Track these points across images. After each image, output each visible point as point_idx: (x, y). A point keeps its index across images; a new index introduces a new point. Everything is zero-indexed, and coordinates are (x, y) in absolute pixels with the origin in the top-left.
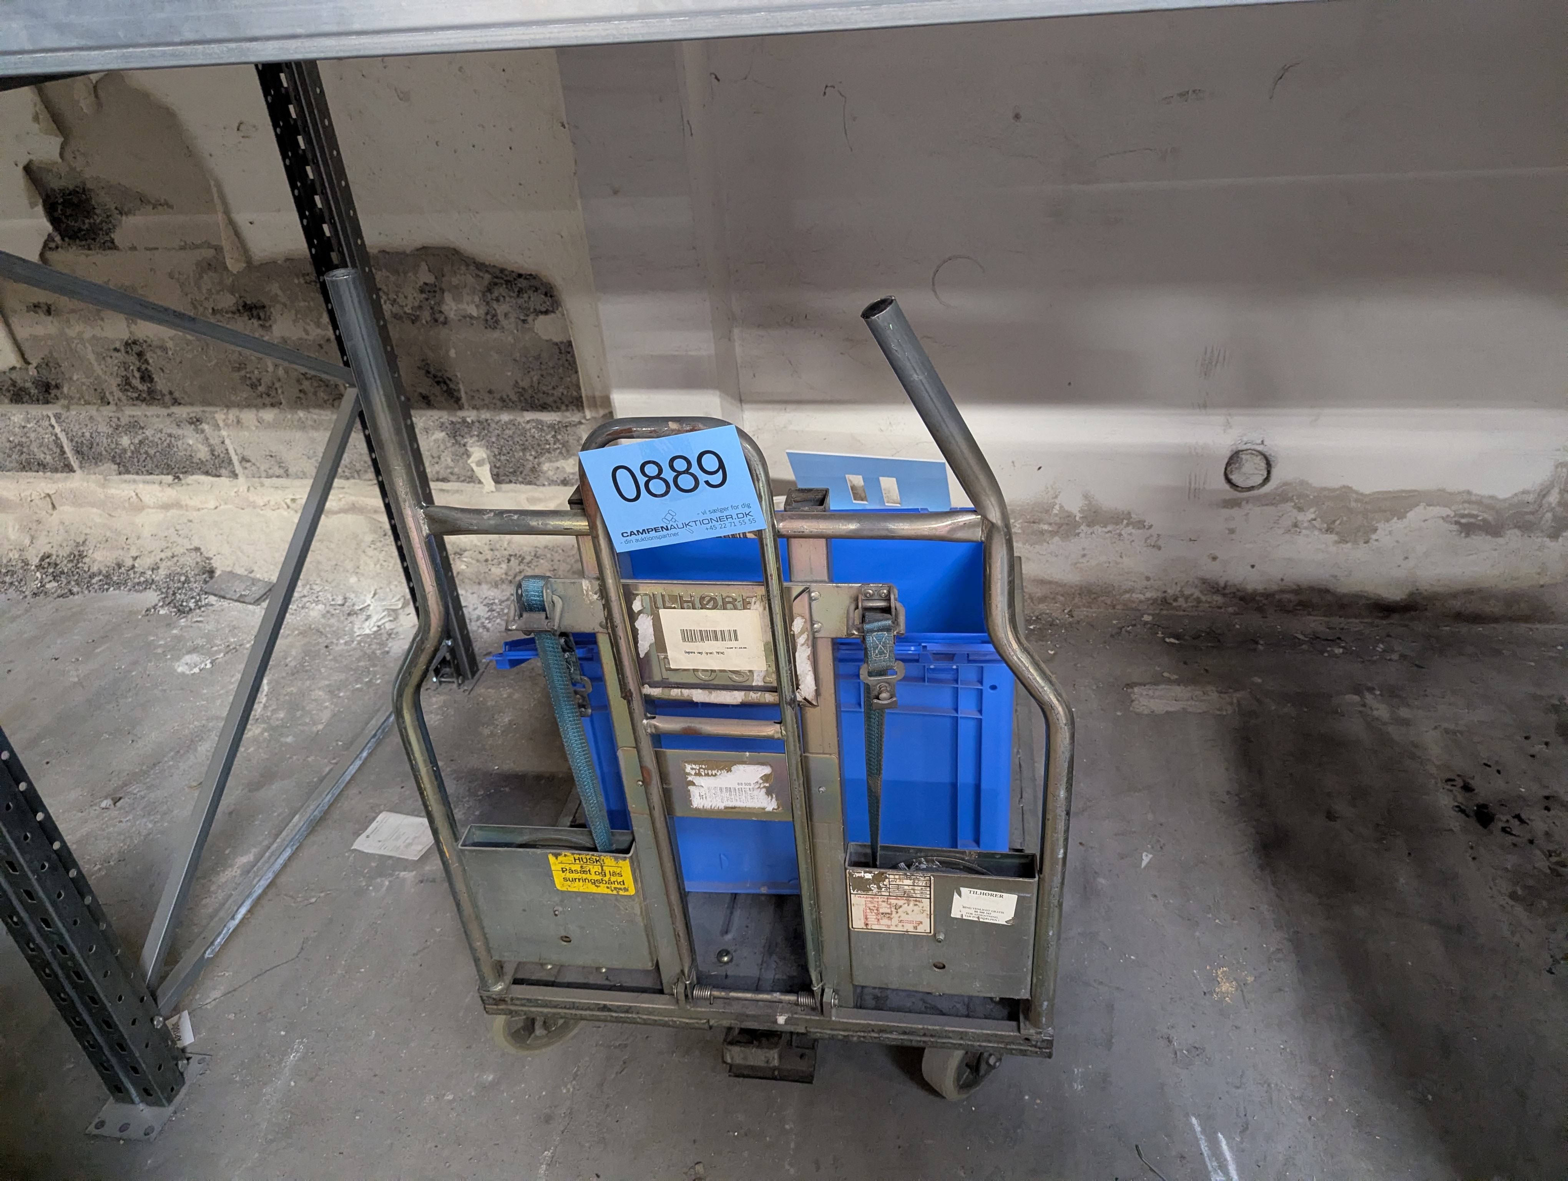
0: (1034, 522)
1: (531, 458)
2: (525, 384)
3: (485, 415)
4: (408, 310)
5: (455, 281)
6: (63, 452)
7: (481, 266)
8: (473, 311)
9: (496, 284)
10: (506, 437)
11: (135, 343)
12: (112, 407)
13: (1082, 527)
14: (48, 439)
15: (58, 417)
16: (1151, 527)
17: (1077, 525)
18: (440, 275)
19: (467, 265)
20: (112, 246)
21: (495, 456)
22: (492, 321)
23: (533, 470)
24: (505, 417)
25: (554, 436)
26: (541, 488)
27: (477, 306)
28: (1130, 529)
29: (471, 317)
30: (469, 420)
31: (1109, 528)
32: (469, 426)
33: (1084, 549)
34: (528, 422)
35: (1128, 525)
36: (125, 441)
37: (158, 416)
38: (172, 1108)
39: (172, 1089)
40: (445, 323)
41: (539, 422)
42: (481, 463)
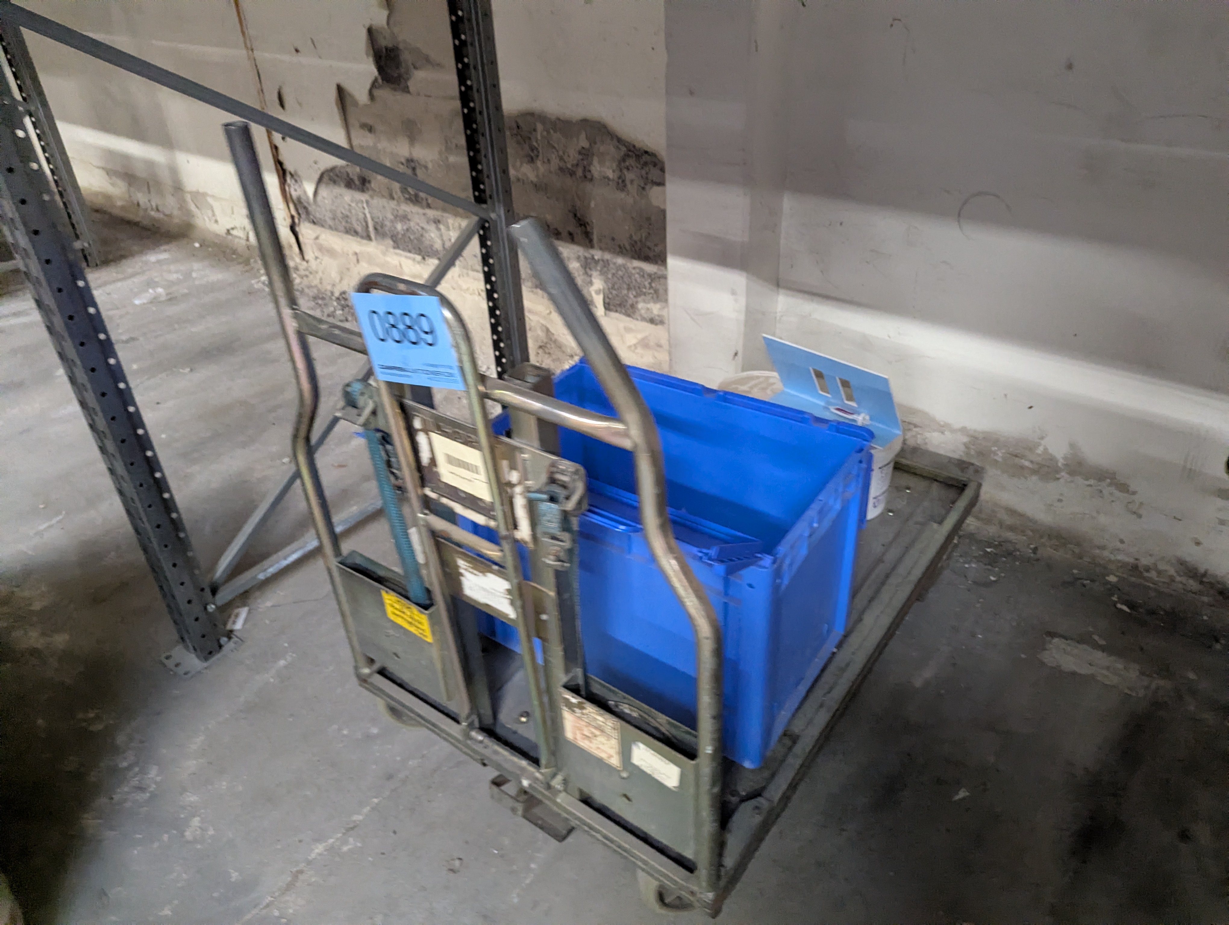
0: (1016, 456)
1: (632, 296)
2: (636, 238)
3: (607, 256)
4: (569, 166)
5: (602, 149)
6: (367, 227)
7: (619, 140)
8: (610, 174)
9: (628, 156)
10: (618, 276)
11: (412, 160)
12: (395, 202)
13: (1063, 474)
14: (361, 216)
15: (367, 202)
16: (1134, 493)
17: (1057, 470)
18: (593, 142)
19: (612, 138)
20: (406, 90)
21: (609, 289)
22: (621, 184)
23: (632, 306)
24: (620, 261)
25: (650, 284)
26: (635, 322)
27: (614, 171)
28: (1113, 489)
29: (609, 179)
30: (596, 258)
31: (1092, 482)
32: (597, 262)
33: (1062, 494)
34: (634, 268)
35: (1110, 485)
36: (399, 227)
37: (418, 214)
38: (205, 664)
39: (210, 653)
40: (591, 180)
41: (641, 270)
42: (598, 292)
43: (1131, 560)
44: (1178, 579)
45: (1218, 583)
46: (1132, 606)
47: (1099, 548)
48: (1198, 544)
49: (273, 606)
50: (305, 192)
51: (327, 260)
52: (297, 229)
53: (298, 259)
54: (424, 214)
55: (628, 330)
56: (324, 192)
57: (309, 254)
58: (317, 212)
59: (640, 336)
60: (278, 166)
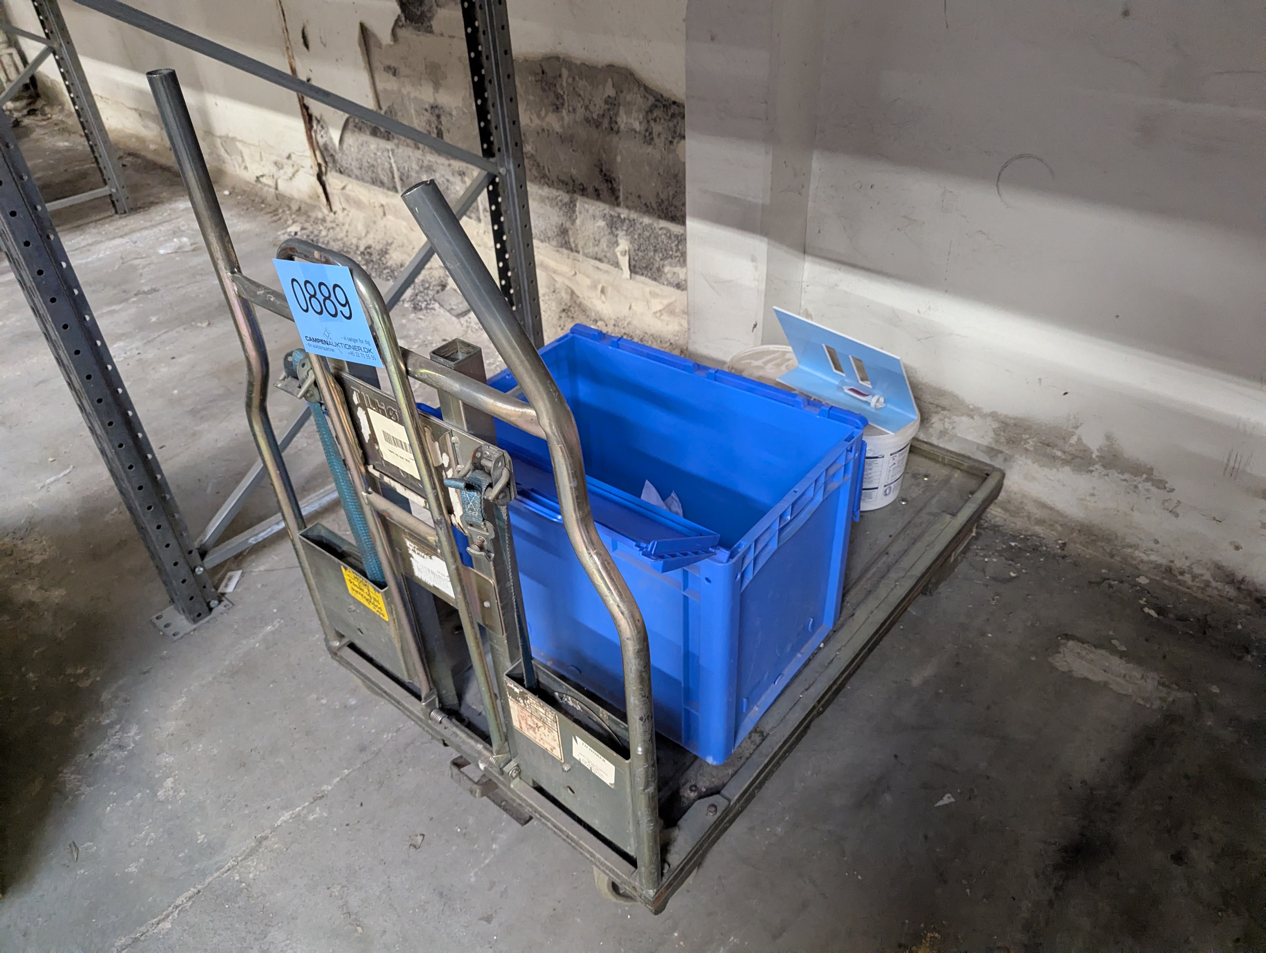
0: (1048, 445)
1: (658, 259)
2: (663, 196)
3: (633, 215)
4: (595, 117)
5: (629, 98)
6: (393, 177)
7: (646, 88)
8: (637, 126)
9: (656, 106)
10: (645, 237)
11: (437, 107)
12: (420, 152)
13: (1097, 466)
14: (387, 165)
15: (393, 151)
16: (1172, 490)
17: (1091, 462)
18: (619, 91)
19: (639, 86)
20: (429, 30)
21: (635, 250)
22: (648, 138)
23: (659, 270)
24: (646, 220)
25: (677, 246)
26: (662, 287)
27: (640, 123)
28: (1148, 485)
29: (636, 132)
30: (622, 216)
31: (1126, 476)
32: (623, 221)
33: (1094, 488)
34: (661, 229)
35: (1147, 480)
37: (443, 165)
38: (195, 626)
39: (199, 615)
40: (618, 132)
41: (668, 230)
42: (624, 253)
43: (1164, 562)
44: (1214, 584)
45: (1256, 590)
46: (1161, 611)
47: (1131, 547)
48: (1237, 548)
49: (266, 571)
50: (331, 139)
51: (353, 212)
52: (324, 178)
53: (326, 210)
54: (449, 165)
55: (654, 295)
56: (350, 139)
57: (336, 206)
58: (344, 160)
59: (666, 302)
60: (304, 110)
